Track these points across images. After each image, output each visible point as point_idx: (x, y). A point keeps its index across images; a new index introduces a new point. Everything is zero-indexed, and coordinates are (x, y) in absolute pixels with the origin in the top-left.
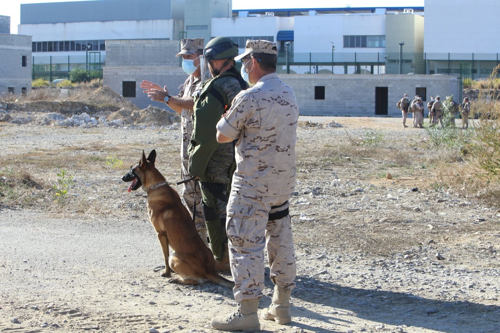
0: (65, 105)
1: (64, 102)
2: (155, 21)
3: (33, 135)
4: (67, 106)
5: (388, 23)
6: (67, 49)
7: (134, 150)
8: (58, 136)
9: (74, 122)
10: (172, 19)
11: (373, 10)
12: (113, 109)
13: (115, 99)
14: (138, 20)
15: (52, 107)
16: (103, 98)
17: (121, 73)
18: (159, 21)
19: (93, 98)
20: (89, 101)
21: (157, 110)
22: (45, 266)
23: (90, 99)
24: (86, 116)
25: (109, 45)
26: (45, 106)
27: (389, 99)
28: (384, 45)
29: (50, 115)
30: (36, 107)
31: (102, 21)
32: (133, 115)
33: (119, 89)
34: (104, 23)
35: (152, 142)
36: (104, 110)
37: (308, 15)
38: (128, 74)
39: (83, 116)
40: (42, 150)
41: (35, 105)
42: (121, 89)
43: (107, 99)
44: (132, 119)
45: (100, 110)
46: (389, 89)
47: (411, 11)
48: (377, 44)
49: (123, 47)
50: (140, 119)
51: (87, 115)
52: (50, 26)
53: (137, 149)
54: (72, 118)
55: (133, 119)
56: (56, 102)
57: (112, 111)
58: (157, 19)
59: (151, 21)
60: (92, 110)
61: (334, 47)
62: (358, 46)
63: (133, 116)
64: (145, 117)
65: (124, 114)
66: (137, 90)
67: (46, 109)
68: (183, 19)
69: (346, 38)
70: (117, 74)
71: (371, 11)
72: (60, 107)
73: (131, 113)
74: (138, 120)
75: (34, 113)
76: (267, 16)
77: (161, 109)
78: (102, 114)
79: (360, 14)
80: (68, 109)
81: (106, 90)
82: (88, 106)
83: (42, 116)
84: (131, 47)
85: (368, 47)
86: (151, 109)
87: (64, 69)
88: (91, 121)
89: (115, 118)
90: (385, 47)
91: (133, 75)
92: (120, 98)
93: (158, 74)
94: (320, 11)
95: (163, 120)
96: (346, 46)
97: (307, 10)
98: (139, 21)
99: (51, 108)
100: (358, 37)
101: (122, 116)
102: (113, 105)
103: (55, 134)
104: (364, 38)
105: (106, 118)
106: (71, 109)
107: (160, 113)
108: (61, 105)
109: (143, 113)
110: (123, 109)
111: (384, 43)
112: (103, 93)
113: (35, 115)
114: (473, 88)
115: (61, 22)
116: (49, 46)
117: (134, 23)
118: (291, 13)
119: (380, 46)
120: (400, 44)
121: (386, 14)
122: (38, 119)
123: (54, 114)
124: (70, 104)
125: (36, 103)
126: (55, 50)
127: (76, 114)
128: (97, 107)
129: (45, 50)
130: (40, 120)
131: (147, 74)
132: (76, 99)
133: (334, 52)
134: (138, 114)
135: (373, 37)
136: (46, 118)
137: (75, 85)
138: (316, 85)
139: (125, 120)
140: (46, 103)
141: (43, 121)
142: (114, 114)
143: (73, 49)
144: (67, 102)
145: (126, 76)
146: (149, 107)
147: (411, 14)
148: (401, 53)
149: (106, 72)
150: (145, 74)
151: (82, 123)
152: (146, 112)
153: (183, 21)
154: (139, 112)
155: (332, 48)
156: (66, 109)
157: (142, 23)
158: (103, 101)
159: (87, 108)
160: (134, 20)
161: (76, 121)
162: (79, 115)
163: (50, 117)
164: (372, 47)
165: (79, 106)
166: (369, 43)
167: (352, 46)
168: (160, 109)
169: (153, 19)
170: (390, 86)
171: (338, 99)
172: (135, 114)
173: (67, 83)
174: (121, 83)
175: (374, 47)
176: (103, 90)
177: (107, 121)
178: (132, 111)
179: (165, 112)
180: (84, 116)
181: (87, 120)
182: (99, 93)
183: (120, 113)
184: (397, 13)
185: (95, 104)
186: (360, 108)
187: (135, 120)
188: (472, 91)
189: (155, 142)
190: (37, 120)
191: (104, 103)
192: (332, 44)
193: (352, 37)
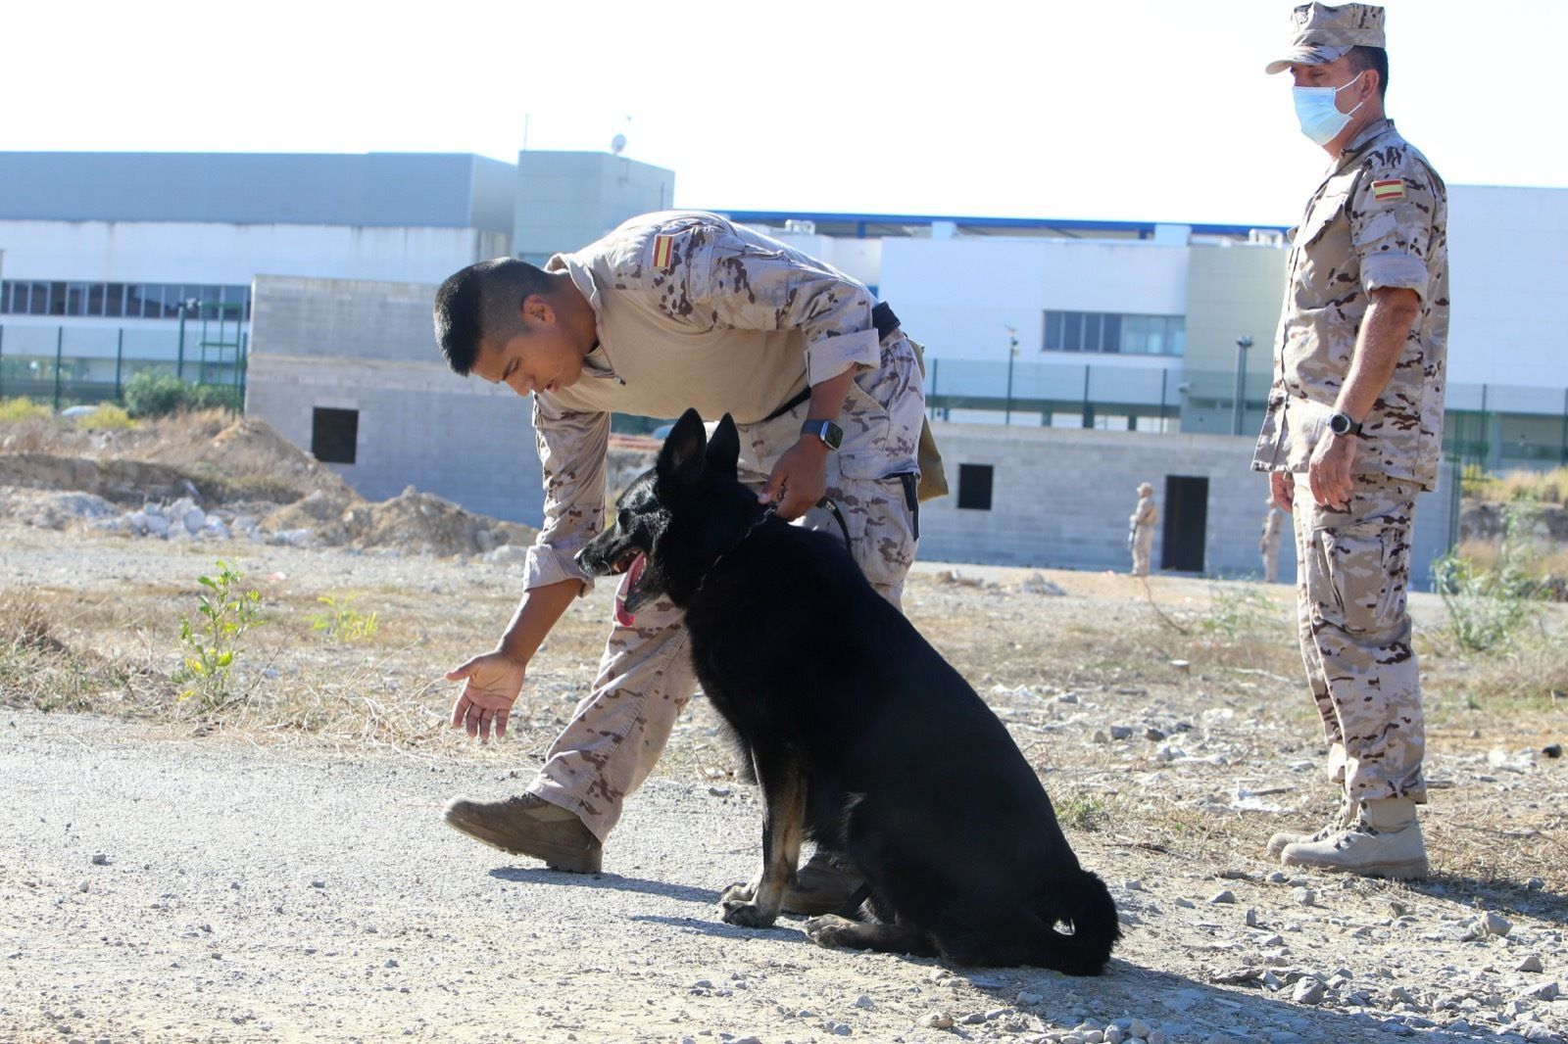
0: (115, 474)
1: (113, 464)
2: (413, 232)
3: (15, 548)
4: (123, 476)
5: (1197, 272)
6: (114, 312)
7: (387, 605)
8: (103, 558)
9: (150, 526)
10: (473, 226)
11: (1145, 230)
12: (283, 495)
13: (287, 463)
14: (358, 226)
15: (73, 475)
16: (245, 456)
17: (309, 380)
18: (428, 232)
19: (211, 456)
20: (199, 464)
21: (432, 505)
22: (233, 896)
23: (202, 458)
24: (191, 512)
25: (267, 293)
26: (47, 472)
27: (1212, 519)
28: (1177, 349)
29: (65, 499)
30: (17, 471)
31: (238, 223)
32: (349, 516)
33: (302, 433)
34: (243, 229)
35: (446, 590)
36: (248, 498)
37: (928, 235)
38: (332, 381)
39: (178, 509)
40: (53, 589)
41: (14, 466)
42: (308, 434)
43: (260, 462)
44: (347, 530)
45: (235, 495)
46: (1212, 486)
47: (1273, 238)
48: (1155, 342)
49: (311, 301)
50: (376, 533)
51: (195, 508)
52: (60, 230)
53: (398, 605)
54: (140, 513)
55: (351, 533)
56: (85, 461)
57: (279, 501)
58: (421, 224)
59: (401, 231)
60: (209, 495)
61: (1015, 343)
62: (1091, 347)
63: (350, 523)
64: (392, 528)
65: (317, 511)
66: (362, 438)
67: (50, 484)
68: (508, 230)
69: (1052, 318)
70: (295, 381)
71: (1137, 234)
72: (98, 479)
73: (341, 511)
74: (368, 535)
75: (10, 489)
76: (791, 233)
77: (447, 502)
78: (242, 509)
79: (1101, 241)
80: (126, 487)
81: (257, 432)
82: (195, 480)
83: (39, 501)
84: (342, 303)
85: (1126, 353)
86: (415, 500)
87: (105, 375)
88: (205, 527)
89: (289, 525)
90: (1180, 356)
91: (350, 389)
92: (306, 461)
93: (437, 389)
94: (969, 226)
95: (454, 542)
96: (1050, 344)
97: (925, 222)
98: (360, 227)
99: (68, 479)
100: (1093, 318)
101: (313, 521)
102: (281, 484)
103: (91, 551)
104: (1114, 321)
105: (258, 523)
106: (136, 487)
107: (444, 516)
108: (103, 472)
109: (386, 515)
110: (317, 495)
111: (1179, 341)
112: (249, 440)
113: (14, 498)
114: (1489, 499)
115: (99, 219)
116: (56, 298)
117: (344, 233)
118: (869, 229)
119: (1166, 352)
120: (1240, 344)
121: (1189, 244)
122: (22, 509)
123: (79, 499)
124: (133, 472)
125: (16, 459)
126: (75, 311)
127: (157, 501)
128: (224, 486)
129: (38, 310)
130: (29, 512)
131: (399, 386)
132: (155, 455)
133: (1016, 359)
134: (369, 515)
135: (1145, 322)
136: (51, 510)
137: (139, 426)
138: (965, 460)
139: (323, 535)
140: (52, 463)
141: (39, 518)
142: (286, 511)
143: (133, 312)
144: (123, 464)
145: (327, 391)
146: (407, 492)
147: (1272, 247)
148: (1243, 376)
149: (258, 373)
150: (390, 386)
151: (175, 533)
152: (395, 511)
153: (510, 239)
154: (371, 509)
155: (1009, 346)
156: (118, 485)
157: (369, 234)
158: (247, 469)
159: (190, 486)
160: (342, 224)
161: (155, 522)
162: (164, 504)
163: (65, 507)
164: (1138, 353)
165: (164, 479)
166: (1128, 339)
167: (1072, 346)
168: (442, 500)
169: (407, 224)
170: (1215, 475)
171: (1035, 509)
172: (356, 514)
173: (111, 416)
174: (308, 414)
175: (1146, 353)
176: (246, 433)
177: (261, 532)
178: (348, 504)
179: (460, 513)
180: (184, 511)
181: (193, 522)
182: (233, 440)
183: (305, 508)
184: (1225, 242)
185: (219, 476)
186: (1111, 543)
187: (359, 534)
188: (1484, 508)
189: (454, 588)
190: (21, 515)
191: (249, 475)
192: (1010, 334)
193: (1073, 318)
